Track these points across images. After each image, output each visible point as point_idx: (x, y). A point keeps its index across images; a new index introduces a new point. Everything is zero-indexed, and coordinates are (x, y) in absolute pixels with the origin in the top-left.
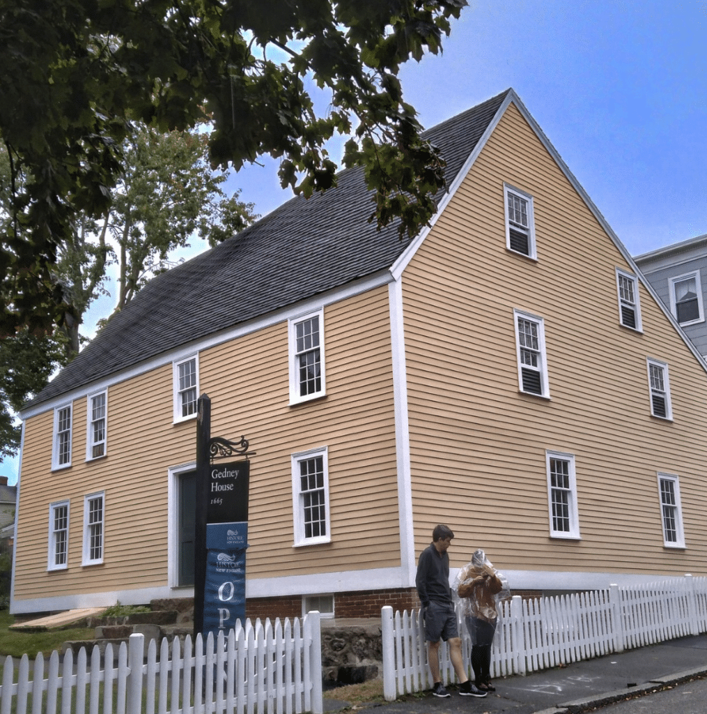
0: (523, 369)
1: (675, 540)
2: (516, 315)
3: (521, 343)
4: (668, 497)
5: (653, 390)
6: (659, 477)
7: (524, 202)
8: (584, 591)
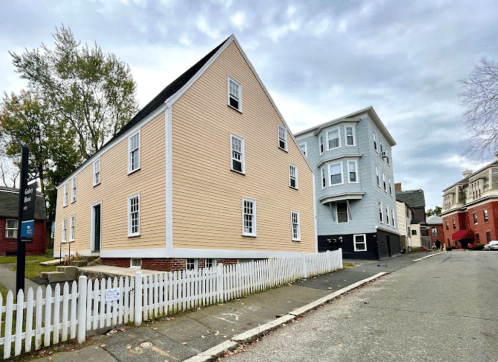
0: (233, 160)
1: (296, 237)
2: (231, 136)
3: (233, 148)
4: (295, 221)
5: (291, 177)
6: (292, 212)
7: (237, 86)
8: (265, 259)
